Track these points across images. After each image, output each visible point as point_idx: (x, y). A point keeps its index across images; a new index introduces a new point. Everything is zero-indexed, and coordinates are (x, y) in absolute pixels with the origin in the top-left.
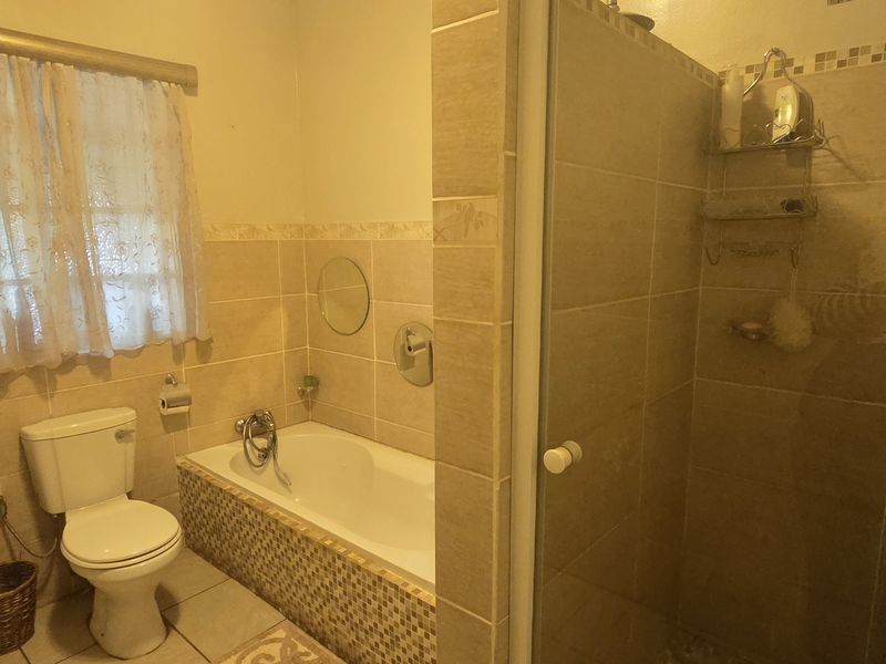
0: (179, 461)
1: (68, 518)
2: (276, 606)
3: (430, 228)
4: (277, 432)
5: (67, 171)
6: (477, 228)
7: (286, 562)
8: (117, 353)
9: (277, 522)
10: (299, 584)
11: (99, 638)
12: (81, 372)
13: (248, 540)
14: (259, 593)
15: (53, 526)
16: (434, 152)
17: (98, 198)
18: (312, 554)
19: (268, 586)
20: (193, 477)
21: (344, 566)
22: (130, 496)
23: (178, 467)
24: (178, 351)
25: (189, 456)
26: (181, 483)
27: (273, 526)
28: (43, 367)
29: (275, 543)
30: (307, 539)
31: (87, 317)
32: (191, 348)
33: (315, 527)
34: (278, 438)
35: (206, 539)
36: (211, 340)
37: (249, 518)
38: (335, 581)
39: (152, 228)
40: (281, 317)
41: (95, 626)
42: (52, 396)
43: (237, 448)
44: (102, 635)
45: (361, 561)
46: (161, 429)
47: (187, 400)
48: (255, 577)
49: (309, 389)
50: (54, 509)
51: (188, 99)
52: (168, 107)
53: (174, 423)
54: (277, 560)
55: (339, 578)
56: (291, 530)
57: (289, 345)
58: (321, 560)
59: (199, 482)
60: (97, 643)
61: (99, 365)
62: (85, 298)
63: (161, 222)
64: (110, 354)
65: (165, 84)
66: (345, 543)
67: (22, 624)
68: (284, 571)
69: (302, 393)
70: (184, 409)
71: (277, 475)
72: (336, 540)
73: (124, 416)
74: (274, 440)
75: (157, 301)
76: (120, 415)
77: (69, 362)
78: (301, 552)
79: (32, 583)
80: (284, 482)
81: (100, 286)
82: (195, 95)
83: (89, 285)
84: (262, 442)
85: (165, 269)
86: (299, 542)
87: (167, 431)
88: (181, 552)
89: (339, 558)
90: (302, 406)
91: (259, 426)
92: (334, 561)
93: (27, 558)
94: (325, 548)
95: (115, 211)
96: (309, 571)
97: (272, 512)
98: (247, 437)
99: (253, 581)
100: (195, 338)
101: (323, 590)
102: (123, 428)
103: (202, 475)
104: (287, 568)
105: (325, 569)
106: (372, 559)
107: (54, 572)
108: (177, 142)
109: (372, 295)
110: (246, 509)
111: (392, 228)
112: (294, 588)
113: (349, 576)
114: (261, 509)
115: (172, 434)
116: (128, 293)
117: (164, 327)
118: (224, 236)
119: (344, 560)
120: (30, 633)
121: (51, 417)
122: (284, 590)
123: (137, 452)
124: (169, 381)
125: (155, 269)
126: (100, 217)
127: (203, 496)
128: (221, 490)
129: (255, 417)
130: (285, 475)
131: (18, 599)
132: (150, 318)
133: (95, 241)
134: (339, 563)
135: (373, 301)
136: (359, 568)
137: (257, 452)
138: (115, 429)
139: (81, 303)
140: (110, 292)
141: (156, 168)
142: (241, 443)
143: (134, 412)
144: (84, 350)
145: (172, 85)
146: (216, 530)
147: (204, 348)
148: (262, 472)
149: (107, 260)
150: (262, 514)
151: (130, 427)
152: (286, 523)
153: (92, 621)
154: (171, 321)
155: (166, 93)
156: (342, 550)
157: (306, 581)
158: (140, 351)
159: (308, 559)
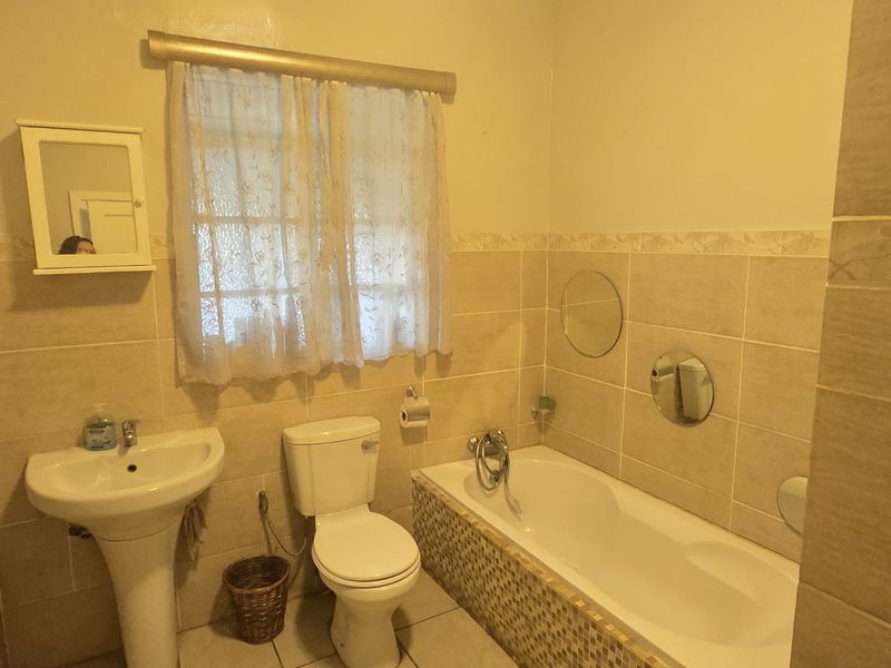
0: (414, 474)
1: (318, 524)
2: (510, 653)
4: (510, 453)
5: (335, 185)
7: (526, 611)
8: (367, 362)
9: (518, 564)
10: (540, 638)
11: (339, 650)
12: (335, 379)
13: (483, 573)
14: (491, 632)
15: (305, 529)
16: (842, 150)
17: (359, 211)
18: (558, 611)
19: (501, 628)
20: (428, 494)
21: (599, 638)
23: (413, 481)
24: (420, 364)
25: (423, 470)
26: (415, 498)
27: (513, 568)
28: (304, 374)
29: (514, 587)
30: (554, 594)
31: (344, 328)
32: (432, 362)
33: (562, 581)
34: (511, 461)
35: (436, 559)
36: (451, 354)
37: (487, 551)
38: (587, 651)
39: (403, 239)
40: (519, 332)
41: (334, 631)
42: (310, 400)
43: (469, 467)
44: (342, 645)
45: (623, 638)
46: (399, 440)
47: (425, 414)
48: (487, 614)
49: (544, 412)
50: (307, 513)
51: (446, 108)
52: (426, 116)
53: (413, 437)
54: (514, 605)
55: (592, 649)
56: (535, 578)
57: (525, 363)
58: (569, 621)
59: (434, 501)
60: (336, 653)
61: (350, 373)
62: (343, 309)
63: (413, 232)
64: (361, 364)
65: (425, 93)
66: (600, 610)
67: (275, 618)
68: (523, 619)
69: (536, 414)
70: (422, 423)
71: (508, 502)
72: (590, 603)
74: (506, 463)
75: (403, 312)
76: (367, 426)
77: (326, 370)
78: (544, 605)
79: (284, 582)
80: (514, 508)
81: (356, 297)
82: (452, 103)
83: (346, 293)
84: (494, 464)
85: (413, 280)
86: (544, 593)
87: (406, 442)
89: (594, 626)
90: (535, 429)
91: (491, 446)
92: (587, 627)
93: (281, 554)
94: (575, 610)
95: (373, 223)
96: (554, 630)
97: (513, 551)
98: (480, 456)
99: (484, 617)
100: (436, 352)
101: (570, 657)
102: (368, 439)
103: (437, 495)
104: (527, 618)
105: (575, 633)
106: (636, 638)
107: (302, 570)
108: (433, 152)
109: (627, 313)
110: (483, 542)
111: (658, 240)
112: (532, 641)
113: (605, 651)
114: (499, 545)
115: (409, 447)
116: (379, 303)
117: (409, 340)
118: (469, 248)
119: (601, 630)
120: (280, 628)
121: (308, 421)
122: (520, 638)
123: (379, 463)
124: (410, 394)
125: (404, 280)
126: (358, 228)
127: (436, 516)
128: (457, 515)
129: (488, 437)
130: (516, 502)
131: (273, 595)
132: (397, 328)
133: (353, 253)
134: (593, 633)
135: (627, 322)
136: (620, 646)
137: (488, 474)
138: (361, 441)
139: (339, 312)
140: (364, 302)
141: (411, 179)
142: (472, 463)
143: (378, 423)
144: (340, 359)
145: (433, 94)
146: (448, 553)
147: (444, 362)
148: (492, 496)
149: (364, 272)
150: (501, 551)
151: (375, 438)
152: (529, 567)
153: (332, 628)
154: (415, 335)
155: (425, 103)
156: (598, 618)
158: (386, 361)
159: (554, 616)
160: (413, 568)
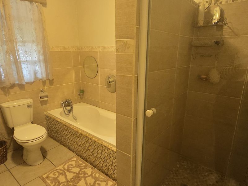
0: (45, 113)
1: (15, 129)
2: (73, 152)
3: (115, 48)
4: (73, 105)
5: (9, 30)
6: (128, 48)
7: (76, 140)
8: (26, 83)
9: (73, 130)
10: (79, 146)
11: (25, 160)
12: (17, 88)
13: (65, 134)
14: (69, 148)
15: (11, 131)
16: (116, 26)
17: (19, 38)
18: (83, 138)
19: (71, 146)
20: (50, 118)
21: (92, 141)
22: (32, 123)
23: (45, 115)
24: (44, 83)
25: (48, 112)
26: (46, 119)
27: (72, 131)
28: (5, 87)
29: (73, 135)
30: (82, 134)
31: (17, 73)
32: (47, 82)
33: (84, 131)
34: (73, 107)
35: (54, 134)
36: (53, 80)
37: (65, 129)
38: (89, 145)
39: (35, 47)
40: (73, 74)
41: (24, 157)
42: (8, 95)
43: (62, 110)
44: (26, 160)
45: (96, 140)
46: (40, 104)
47: (47, 97)
48: (67, 144)
49: (81, 94)
50: (11, 126)
51: (44, 9)
52: (38, 11)
53: (44, 103)
54: (73, 140)
55: (90, 144)
56: (77, 132)
57: (76, 81)
58: (85, 140)
59: (51, 119)
60: (25, 162)
61: (21, 86)
62: (16, 67)
63: (37, 45)
64: (24, 84)
65: (37, 4)
66: (92, 135)
67: (4, 157)
68: (75, 143)
69: (79, 95)
70: (46, 99)
72: (90, 134)
73: (29, 101)
74: (72, 107)
75: (37, 68)
76: (28, 101)
77: (13, 86)
78: (80, 138)
79: (6, 146)
80: (75, 119)
81: (20, 64)
82: (46, 7)
83: (17, 63)
84: (68, 108)
85: (39, 59)
86: (79, 135)
87: (42, 105)
88: (47, 137)
89: (90, 139)
90: (80, 98)
91: (68, 104)
92: (89, 140)
93: (4, 140)
94: (86, 137)
95: (24, 42)
96: (82, 143)
97: (72, 127)
98: (64, 107)
99: (67, 145)
100: (49, 79)
101: (86, 148)
102: (29, 104)
103: (52, 117)
104: (76, 142)
105: (87, 142)
106: (99, 139)
107: (12, 143)
108: (41, 21)
109: (99, 67)
110: (65, 126)
111: (104, 48)
112: (78, 147)
113: (93, 144)
114: (68, 126)
115: (43, 106)
116: (29, 66)
117: (39, 76)
118: (56, 50)
119: (92, 140)
120: (6, 159)
121: (8, 101)
122: (75, 147)
123: (34, 111)
124: (41, 91)
125: (36, 59)
126: (19, 44)
127: (53, 123)
128: (57, 121)
129: (66, 101)
130: (75, 117)
131: (2, 150)
132: (35, 73)
133: (18, 51)
134: (90, 141)
135: (99, 69)
136: (96, 142)
137: (67, 111)
138: (27, 105)
139: (15, 69)
140: (23, 66)
141: (35, 29)
142: (62, 108)
143: (32, 100)
144: (17, 82)
145: (39, 4)
146: (56, 132)
147: (51, 82)
148: (68, 116)
149: (22, 56)
150: (69, 127)
151: (31, 104)
152: (76, 130)
153: (23, 156)
154: (41, 74)
155: (37, 6)
156: (91, 137)
157: (81, 145)
158: (33, 83)
159: (82, 139)
160: (45, 135)
